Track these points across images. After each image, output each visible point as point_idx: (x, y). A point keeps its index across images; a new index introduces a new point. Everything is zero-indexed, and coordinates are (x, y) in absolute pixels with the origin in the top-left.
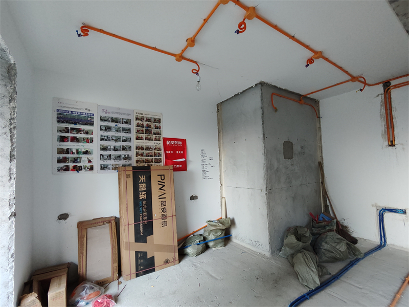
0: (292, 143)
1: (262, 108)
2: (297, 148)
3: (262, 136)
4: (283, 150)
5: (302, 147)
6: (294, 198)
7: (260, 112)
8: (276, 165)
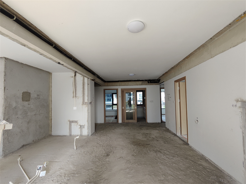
0: (30, 93)
1: (5, 72)
2: (33, 95)
3: (3, 88)
4: (22, 96)
5: (38, 95)
6: (28, 123)
7: (3, 74)
8: (14, 105)
